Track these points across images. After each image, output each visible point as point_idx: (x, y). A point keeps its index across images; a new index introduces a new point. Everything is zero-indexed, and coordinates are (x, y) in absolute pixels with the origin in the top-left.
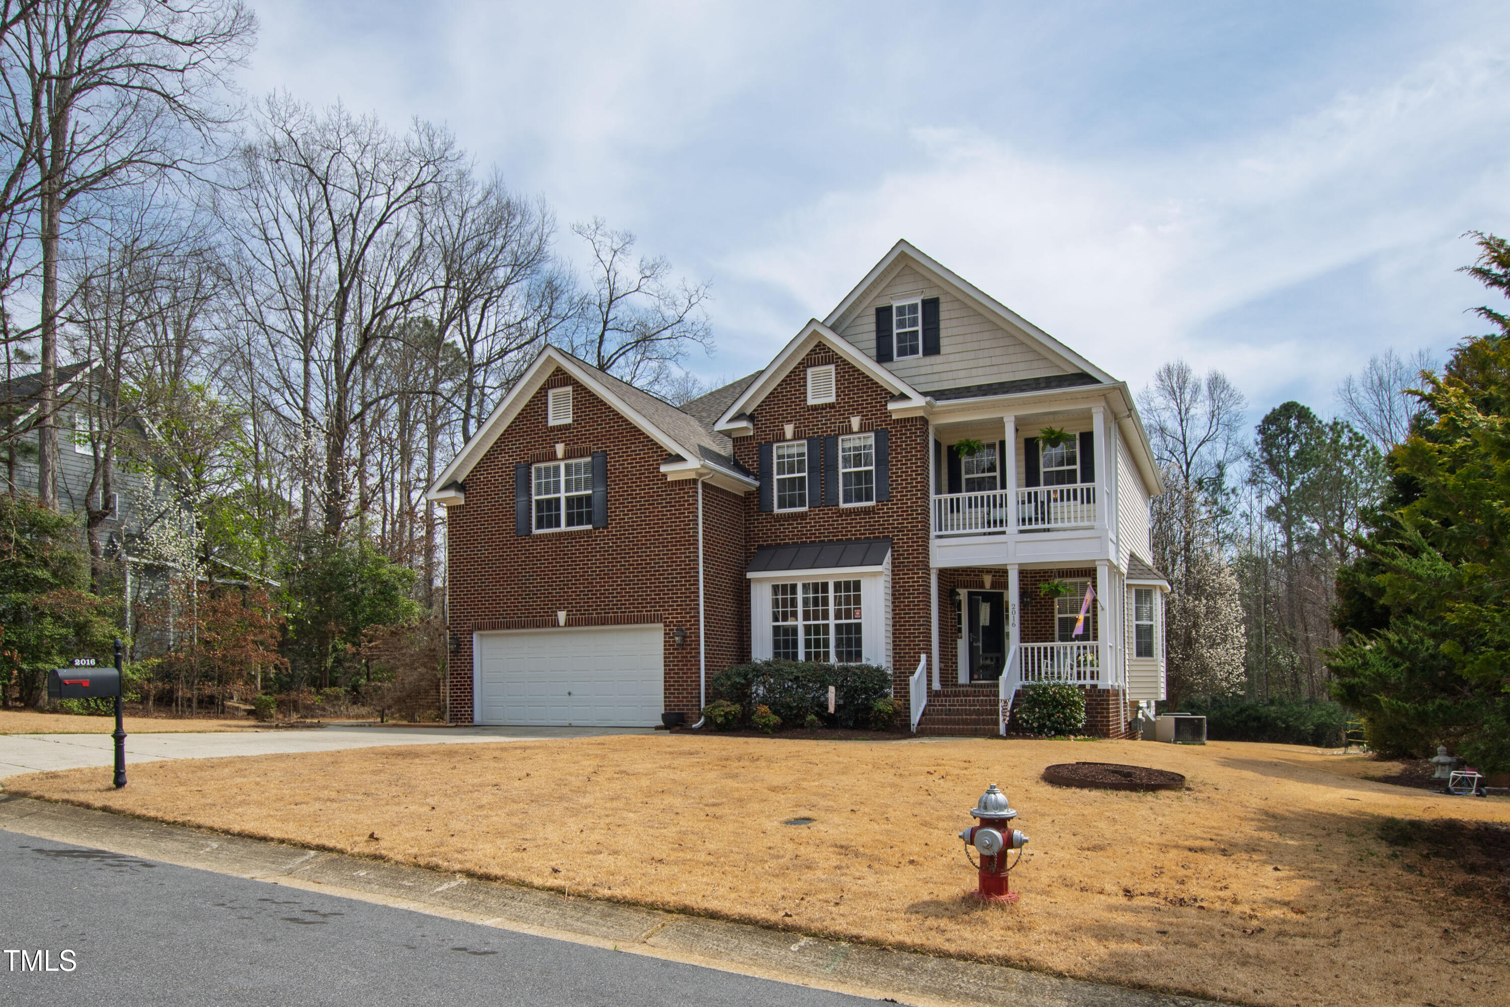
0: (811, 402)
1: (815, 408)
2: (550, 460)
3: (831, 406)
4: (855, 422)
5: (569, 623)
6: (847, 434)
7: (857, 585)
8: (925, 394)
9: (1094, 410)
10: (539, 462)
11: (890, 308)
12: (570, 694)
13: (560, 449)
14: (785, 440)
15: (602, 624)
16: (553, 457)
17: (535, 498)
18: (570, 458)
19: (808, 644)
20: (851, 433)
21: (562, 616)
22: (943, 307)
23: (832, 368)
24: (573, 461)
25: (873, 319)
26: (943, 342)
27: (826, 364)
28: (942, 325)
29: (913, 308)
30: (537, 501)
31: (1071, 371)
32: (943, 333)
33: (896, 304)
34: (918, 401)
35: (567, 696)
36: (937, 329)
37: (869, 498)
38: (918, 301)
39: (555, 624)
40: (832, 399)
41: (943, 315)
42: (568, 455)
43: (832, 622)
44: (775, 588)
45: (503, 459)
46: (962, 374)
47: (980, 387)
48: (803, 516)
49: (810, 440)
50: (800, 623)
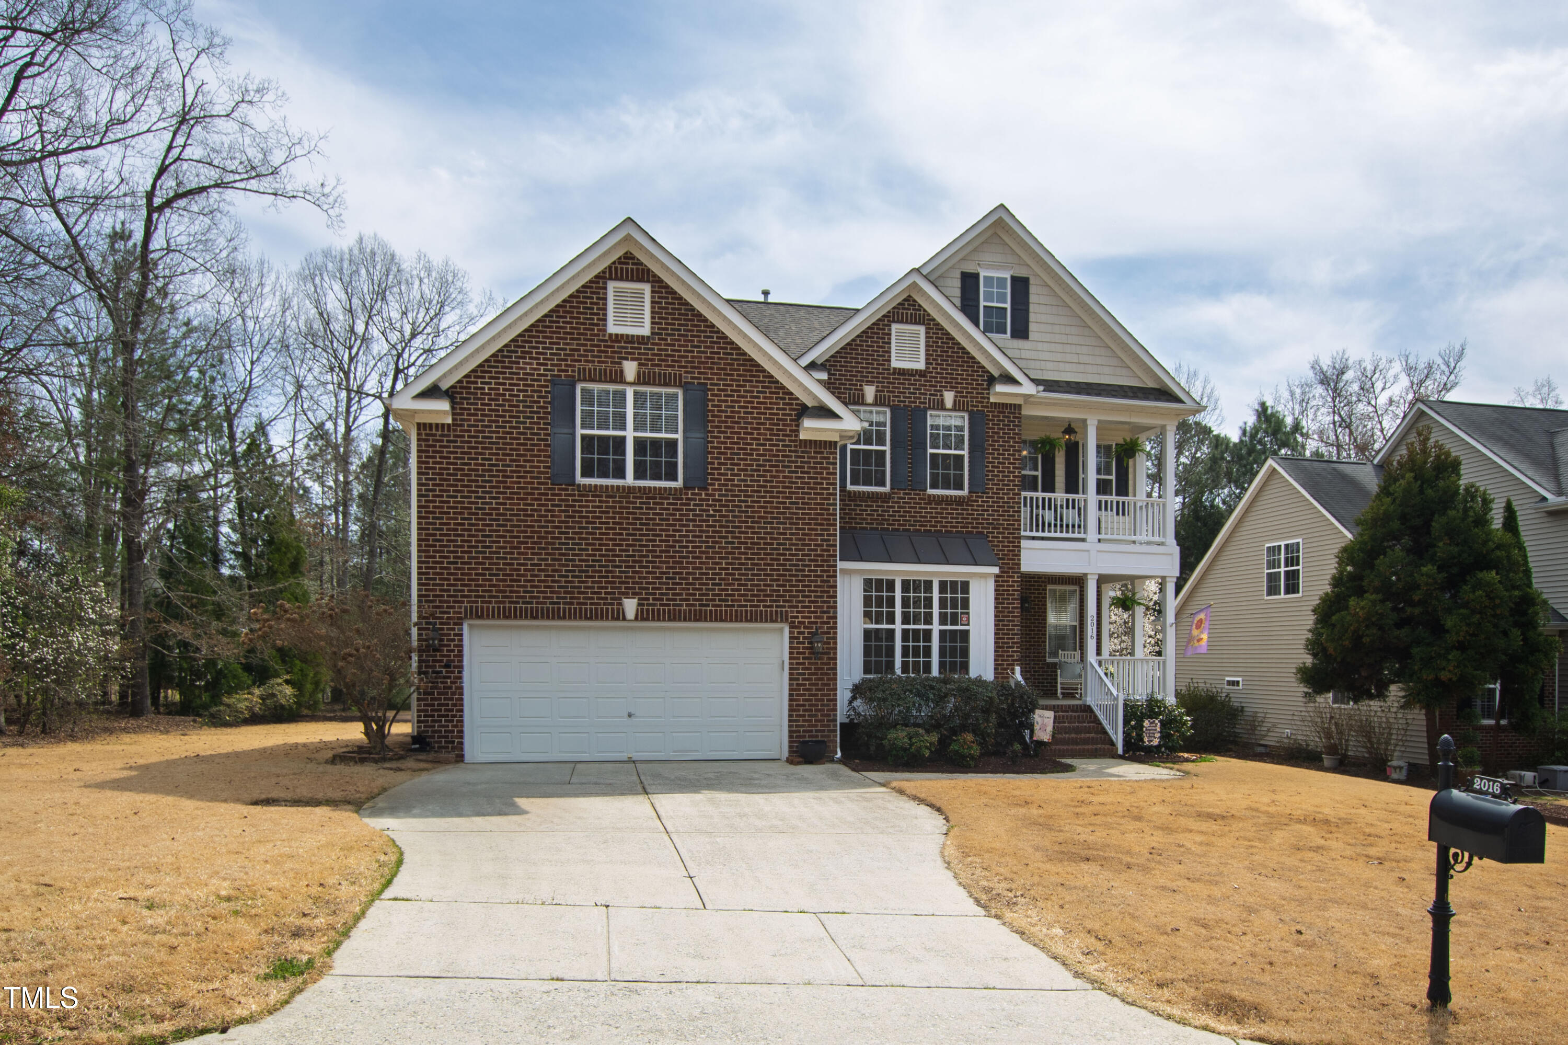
0: (895, 364)
1: (902, 372)
2: (612, 381)
3: (921, 374)
4: (949, 398)
5: (641, 616)
6: (938, 409)
7: (965, 586)
8: (1036, 382)
9: (1168, 428)
10: (592, 380)
11: (976, 276)
12: (630, 715)
13: (630, 369)
14: (863, 404)
15: (696, 620)
16: (619, 378)
17: (580, 431)
18: (646, 383)
19: (905, 651)
20: (943, 408)
21: (630, 606)
22: (1032, 289)
23: (922, 329)
24: (648, 389)
25: (958, 283)
26: (1032, 327)
27: (916, 323)
28: (1032, 308)
29: (1001, 281)
30: (584, 437)
31: (1151, 384)
32: (1032, 317)
33: (983, 274)
34: (1028, 388)
35: (626, 719)
36: (1027, 311)
37: (961, 487)
38: (1007, 275)
39: (619, 616)
40: (921, 365)
41: (1033, 298)
42: (642, 379)
43: (936, 627)
44: (868, 583)
45: (528, 366)
46: (1050, 365)
47: (1068, 383)
48: (884, 497)
49: (894, 410)
50: (898, 627)
